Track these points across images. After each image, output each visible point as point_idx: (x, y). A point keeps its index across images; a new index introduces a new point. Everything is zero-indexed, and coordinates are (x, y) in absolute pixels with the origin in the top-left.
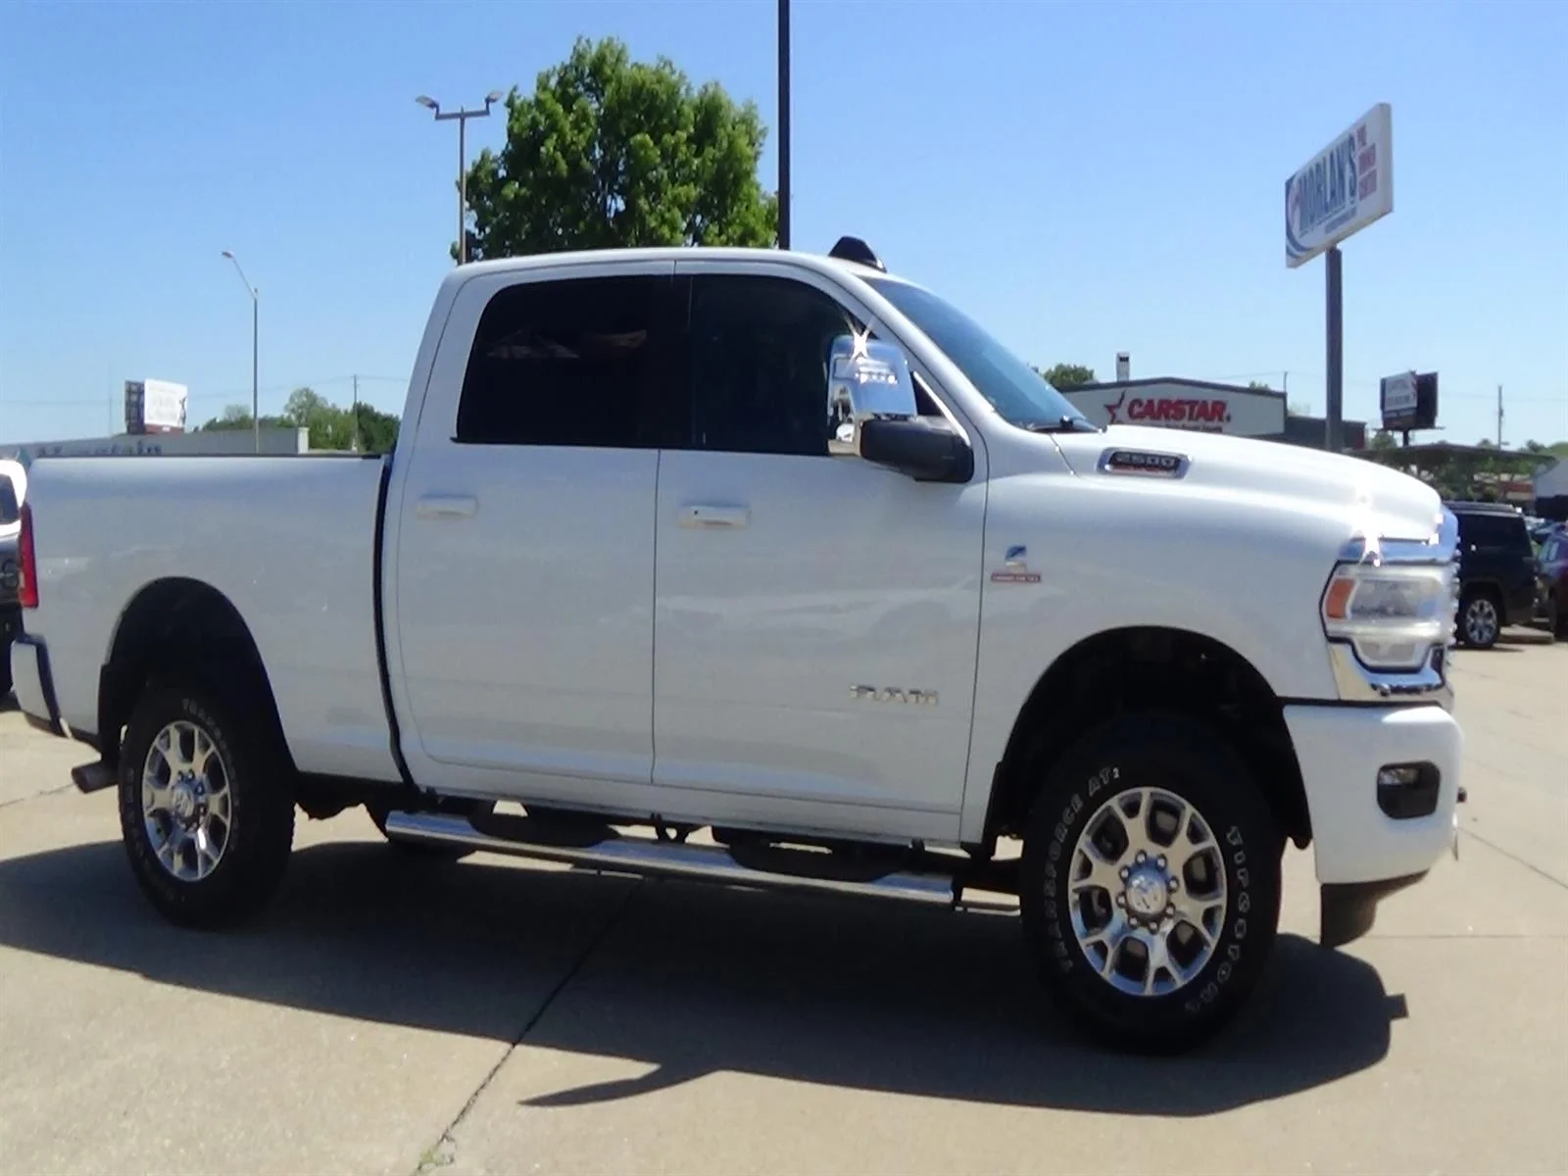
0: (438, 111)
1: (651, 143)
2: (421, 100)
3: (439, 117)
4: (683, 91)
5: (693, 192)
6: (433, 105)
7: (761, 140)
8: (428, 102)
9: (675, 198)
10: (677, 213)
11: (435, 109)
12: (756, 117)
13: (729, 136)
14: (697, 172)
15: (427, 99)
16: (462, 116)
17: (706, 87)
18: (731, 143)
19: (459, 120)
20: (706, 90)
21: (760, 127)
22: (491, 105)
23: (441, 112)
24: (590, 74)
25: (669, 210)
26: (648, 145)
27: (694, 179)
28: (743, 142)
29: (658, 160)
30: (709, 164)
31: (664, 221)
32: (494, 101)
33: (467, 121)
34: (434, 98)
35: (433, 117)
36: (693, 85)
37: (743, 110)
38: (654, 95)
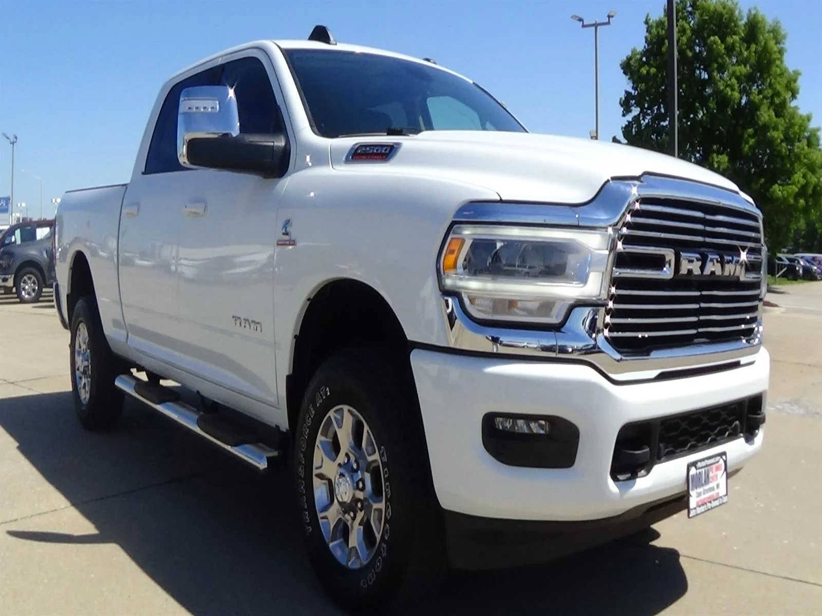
0: (583, 23)
1: (719, 42)
2: (574, 17)
3: (583, 26)
4: (737, 13)
5: (743, 70)
6: (580, 20)
7: (784, 41)
8: (578, 19)
9: (734, 72)
10: (734, 81)
11: (582, 22)
12: (780, 27)
13: (765, 39)
14: (746, 59)
15: (576, 17)
16: (596, 25)
17: (750, 11)
18: (765, 43)
19: (593, 28)
20: (750, 13)
21: (783, 33)
22: (611, 19)
23: (585, 24)
24: (691, 6)
25: (730, 79)
26: (717, 42)
27: (744, 62)
28: (772, 43)
29: (723, 51)
30: (754, 54)
31: (727, 86)
32: (612, 17)
33: (599, 28)
34: (581, 16)
35: (581, 26)
36: (742, 9)
37: (773, 25)
38: (721, 15)
